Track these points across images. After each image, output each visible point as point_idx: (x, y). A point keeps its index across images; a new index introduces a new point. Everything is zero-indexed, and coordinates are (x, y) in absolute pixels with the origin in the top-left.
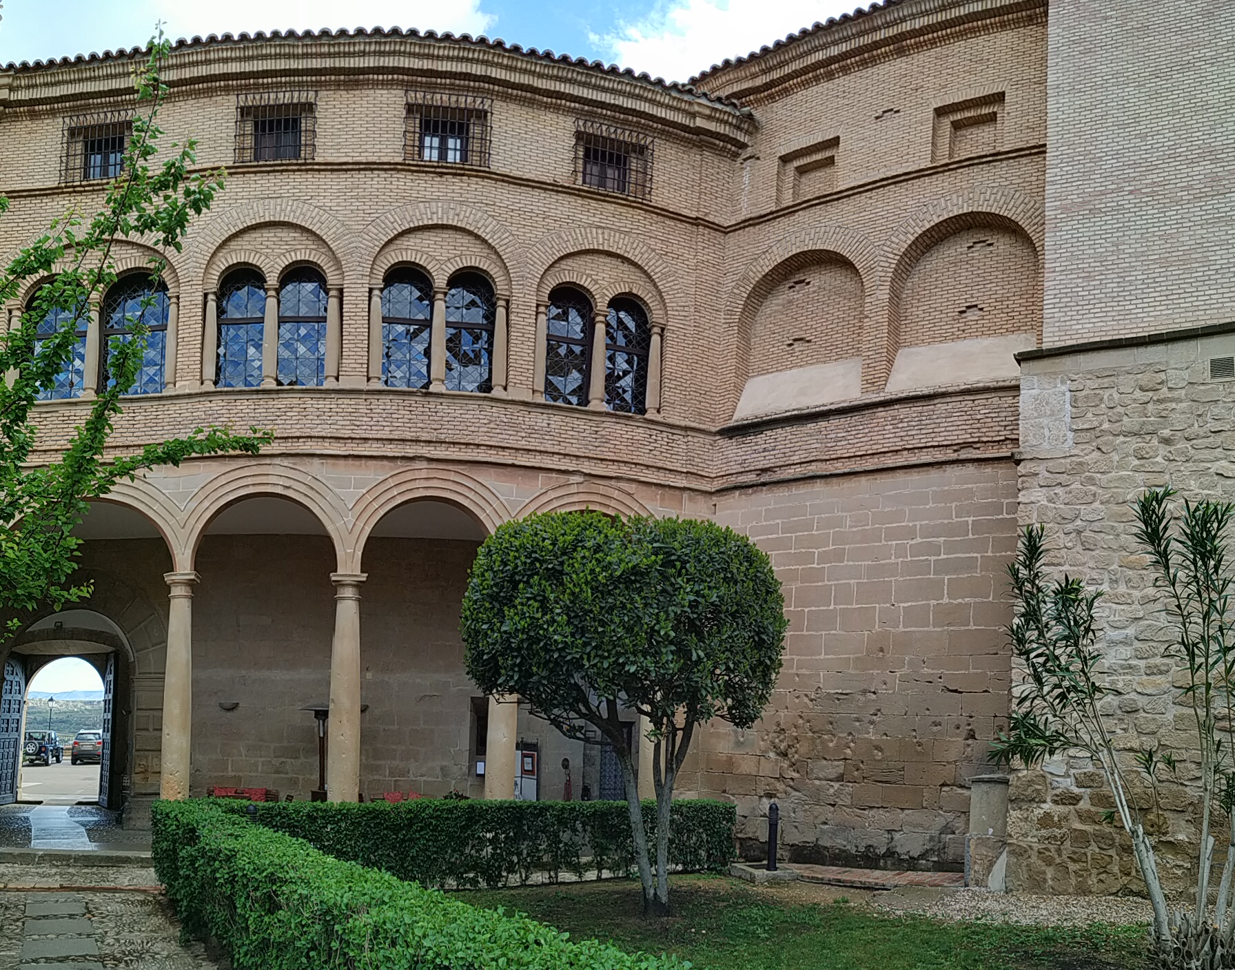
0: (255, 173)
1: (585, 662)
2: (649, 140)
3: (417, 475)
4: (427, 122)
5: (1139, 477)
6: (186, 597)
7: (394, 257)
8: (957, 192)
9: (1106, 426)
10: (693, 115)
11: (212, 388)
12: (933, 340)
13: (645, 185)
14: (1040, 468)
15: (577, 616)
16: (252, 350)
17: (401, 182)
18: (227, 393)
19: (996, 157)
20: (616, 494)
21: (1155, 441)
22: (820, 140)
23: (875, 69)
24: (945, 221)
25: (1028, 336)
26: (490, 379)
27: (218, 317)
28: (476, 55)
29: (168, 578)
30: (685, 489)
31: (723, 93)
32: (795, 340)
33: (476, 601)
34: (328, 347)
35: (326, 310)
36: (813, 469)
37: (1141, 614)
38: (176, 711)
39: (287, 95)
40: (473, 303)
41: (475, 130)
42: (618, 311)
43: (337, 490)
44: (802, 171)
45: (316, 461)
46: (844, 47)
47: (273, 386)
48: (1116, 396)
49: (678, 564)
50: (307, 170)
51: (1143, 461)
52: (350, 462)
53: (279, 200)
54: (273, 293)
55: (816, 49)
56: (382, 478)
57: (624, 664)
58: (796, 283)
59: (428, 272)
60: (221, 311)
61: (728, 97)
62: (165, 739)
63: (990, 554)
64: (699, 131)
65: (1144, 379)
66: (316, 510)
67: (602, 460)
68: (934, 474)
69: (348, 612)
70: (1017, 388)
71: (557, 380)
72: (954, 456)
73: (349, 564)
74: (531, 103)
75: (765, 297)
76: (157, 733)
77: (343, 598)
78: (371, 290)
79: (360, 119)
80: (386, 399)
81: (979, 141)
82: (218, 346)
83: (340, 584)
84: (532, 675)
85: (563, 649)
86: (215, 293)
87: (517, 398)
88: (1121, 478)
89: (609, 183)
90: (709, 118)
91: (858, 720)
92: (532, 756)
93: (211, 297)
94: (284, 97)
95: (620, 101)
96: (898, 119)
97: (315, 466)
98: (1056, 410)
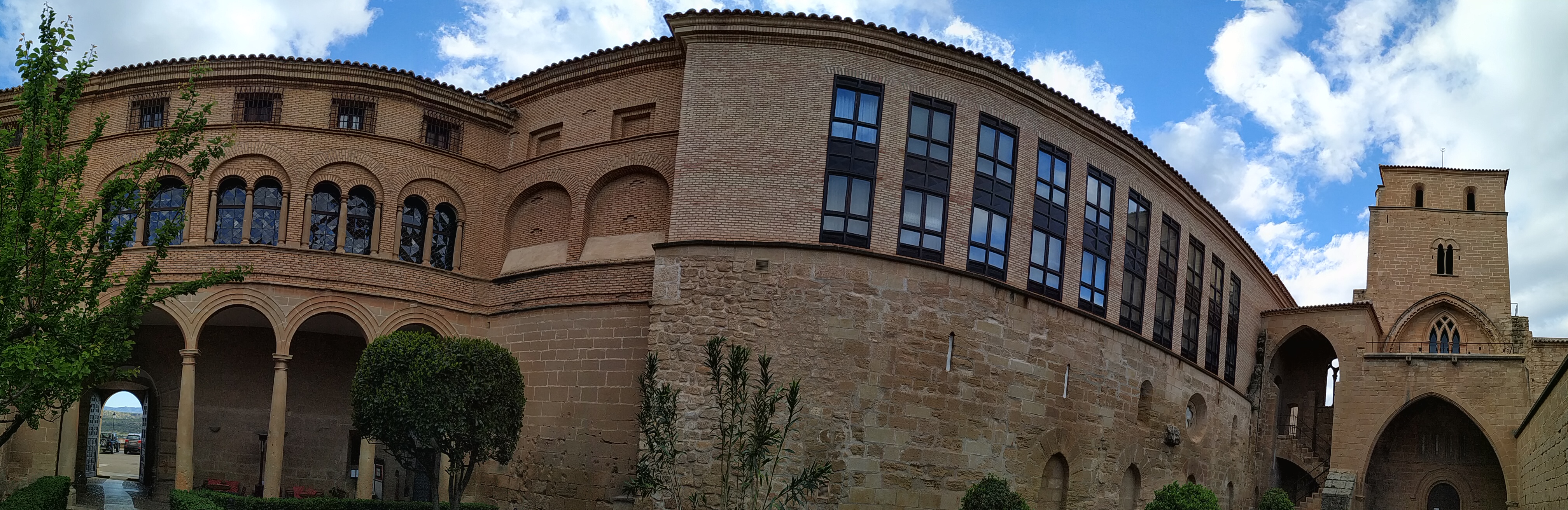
0: (244, 128)
1: (416, 425)
2: (462, 122)
3: (326, 299)
4: (343, 109)
5: (712, 320)
6: (192, 364)
7: (321, 178)
8: (625, 154)
9: (698, 288)
10: (485, 111)
11: (212, 244)
12: (608, 233)
13: (458, 145)
14: (662, 311)
15: (413, 396)
16: (236, 223)
17: (327, 139)
18: (221, 247)
19: (649, 136)
20: (434, 315)
21: (722, 300)
22: (553, 123)
23: (584, 89)
24: (618, 169)
25: (661, 233)
26: (369, 247)
27: (217, 204)
28: (371, 74)
29: (182, 353)
30: (471, 314)
31: (501, 100)
32: (535, 230)
33: (361, 383)
34: (280, 224)
35: (281, 203)
36: (542, 303)
37: (703, 402)
38: (185, 434)
39: (266, 88)
40: (362, 205)
41: (368, 113)
42: (440, 212)
43: (279, 305)
44: (542, 140)
45: (270, 288)
46: (568, 76)
47: (248, 244)
48: (705, 272)
49: (469, 367)
50: (275, 129)
51: (715, 311)
52: (288, 289)
53: (257, 143)
54: (250, 192)
55: (553, 77)
56: (305, 300)
57: (437, 427)
58: (536, 199)
59: (339, 187)
60: (219, 201)
61: (504, 102)
62: (178, 450)
63: (632, 359)
64: (488, 119)
65: (721, 264)
66: (268, 317)
67: (427, 295)
68: (605, 311)
69: (281, 377)
70: (653, 262)
71: (405, 248)
72: (616, 300)
73: (283, 350)
74: (399, 98)
75: (520, 206)
76: (173, 443)
77: (278, 369)
78: (306, 196)
79: (307, 105)
80: (310, 256)
81: (639, 128)
82: (217, 221)
83: (279, 361)
84: (389, 431)
85: (405, 416)
86: (216, 191)
87: (384, 258)
88: (703, 319)
89: (440, 144)
90: (494, 112)
91: (555, 457)
92: (380, 467)
93: (214, 193)
94: (264, 89)
95: (447, 101)
96: (593, 116)
97: (269, 291)
98: (672, 277)
